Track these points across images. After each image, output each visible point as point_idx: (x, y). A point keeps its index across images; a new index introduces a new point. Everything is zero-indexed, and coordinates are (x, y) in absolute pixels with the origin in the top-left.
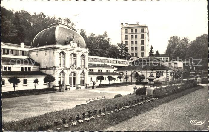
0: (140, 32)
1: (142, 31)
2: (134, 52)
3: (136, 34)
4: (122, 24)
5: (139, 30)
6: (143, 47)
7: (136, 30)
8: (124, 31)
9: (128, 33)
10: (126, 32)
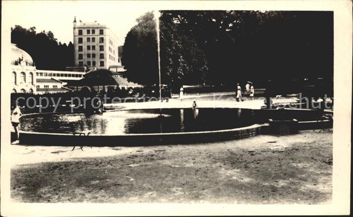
0: (99, 34)
1: (102, 32)
2: (91, 60)
3: (93, 37)
4: (75, 21)
5: (97, 32)
6: (103, 54)
7: (94, 32)
8: (77, 31)
9: (83, 35)
10: (80, 33)
